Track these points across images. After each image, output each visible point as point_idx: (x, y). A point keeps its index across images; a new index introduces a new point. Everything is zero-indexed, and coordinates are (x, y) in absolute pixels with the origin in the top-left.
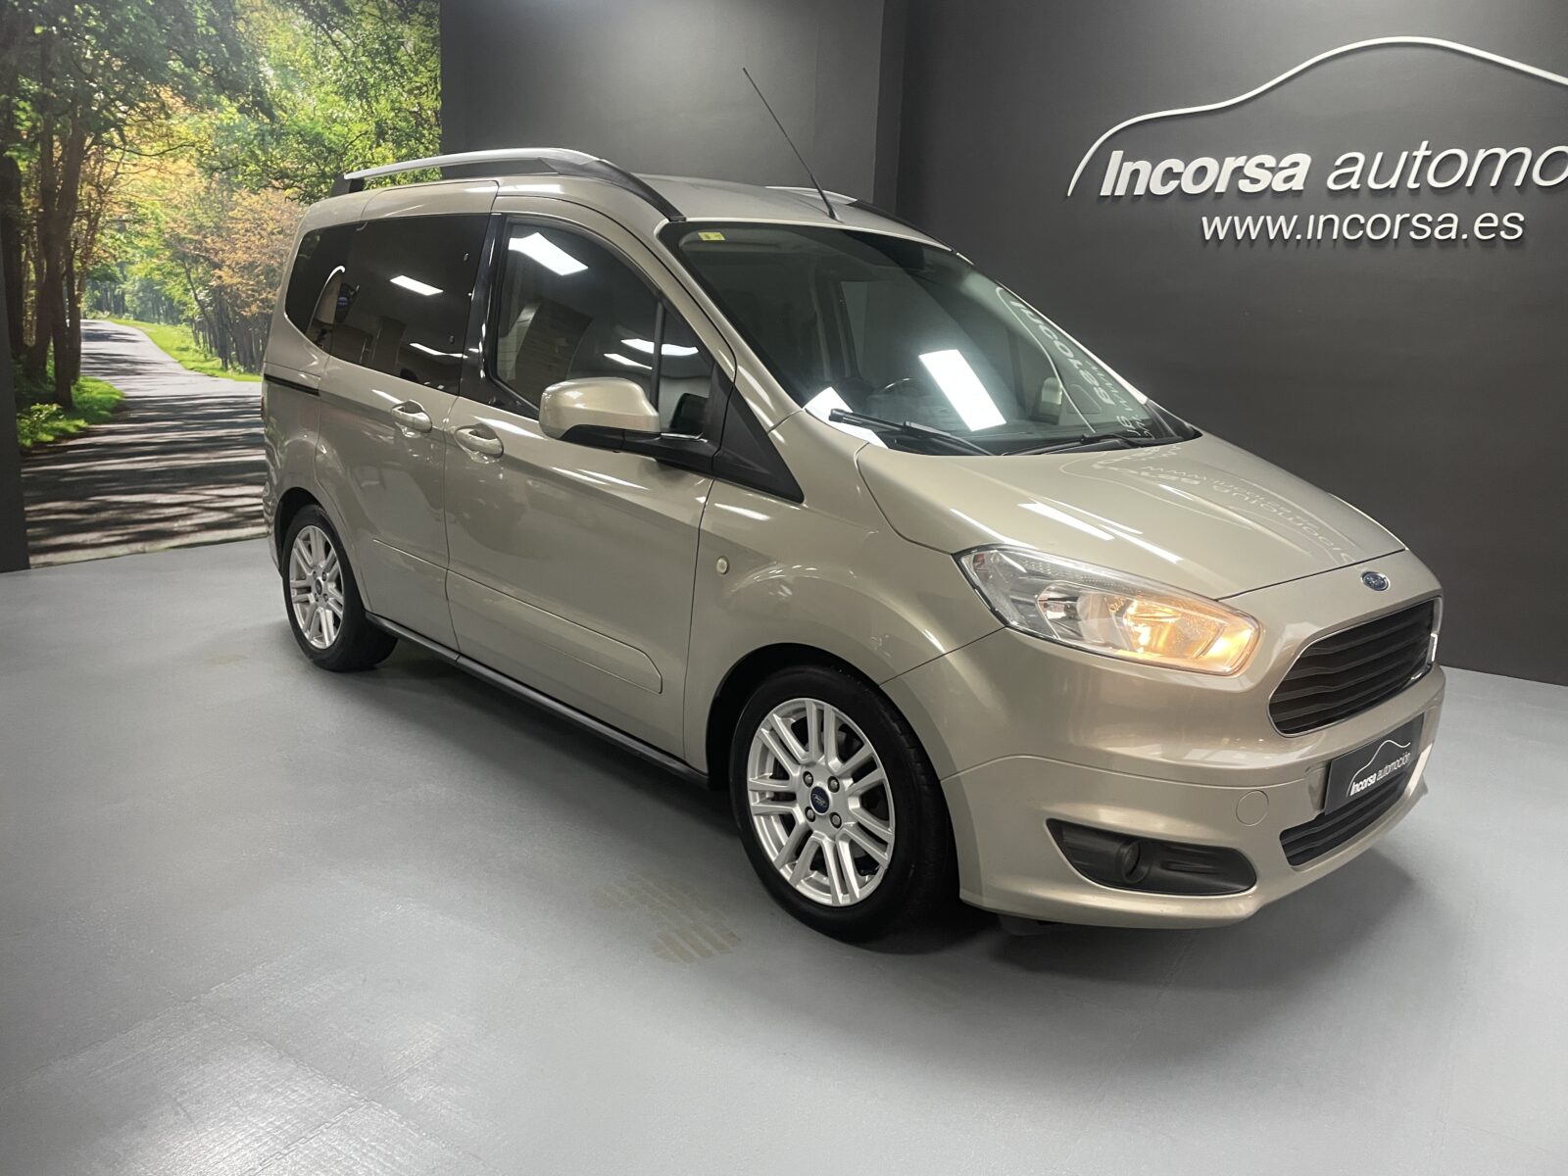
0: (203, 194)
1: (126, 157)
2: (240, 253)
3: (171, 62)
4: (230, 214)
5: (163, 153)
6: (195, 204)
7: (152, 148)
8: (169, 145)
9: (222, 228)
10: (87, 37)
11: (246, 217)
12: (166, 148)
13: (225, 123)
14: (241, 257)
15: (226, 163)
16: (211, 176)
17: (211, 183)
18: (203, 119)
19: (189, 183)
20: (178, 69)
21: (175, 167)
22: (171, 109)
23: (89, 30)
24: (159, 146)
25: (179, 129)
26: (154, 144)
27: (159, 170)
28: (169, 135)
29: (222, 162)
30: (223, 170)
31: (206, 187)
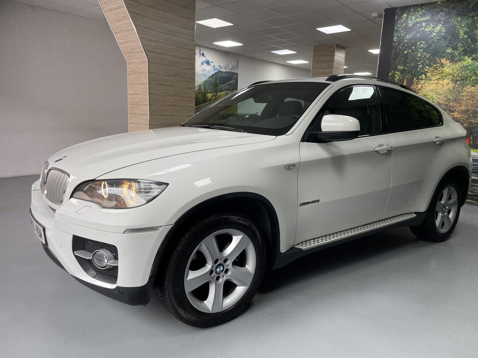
0: (451, 89)
1: (426, 82)
2: (463, 107)
3: (447, 50)
4: (461, 94)
5: (439, 78)
6: (448, 93)
7: (435, 78)
8: (442, 76)
9: (457, 99)
10: (420, 50)
11: (468, 95)
12: (440, 77)
13: (465, 65)
14: (463, 108)
15: (463, 78)
16: (456, 83)
17: (455, 86)
18: (456, 65)
19: (447, 86)
20: (450, 52)
21: (443, 82)
22: (444, 64)
23: (420, 48)
24: (437, 77)
25: (446, 70)
26: (436, 76)
27: (437, 84)
28: (443, 72)
29: (461, 78)
30: (461, 80)
31: (453, 87)
